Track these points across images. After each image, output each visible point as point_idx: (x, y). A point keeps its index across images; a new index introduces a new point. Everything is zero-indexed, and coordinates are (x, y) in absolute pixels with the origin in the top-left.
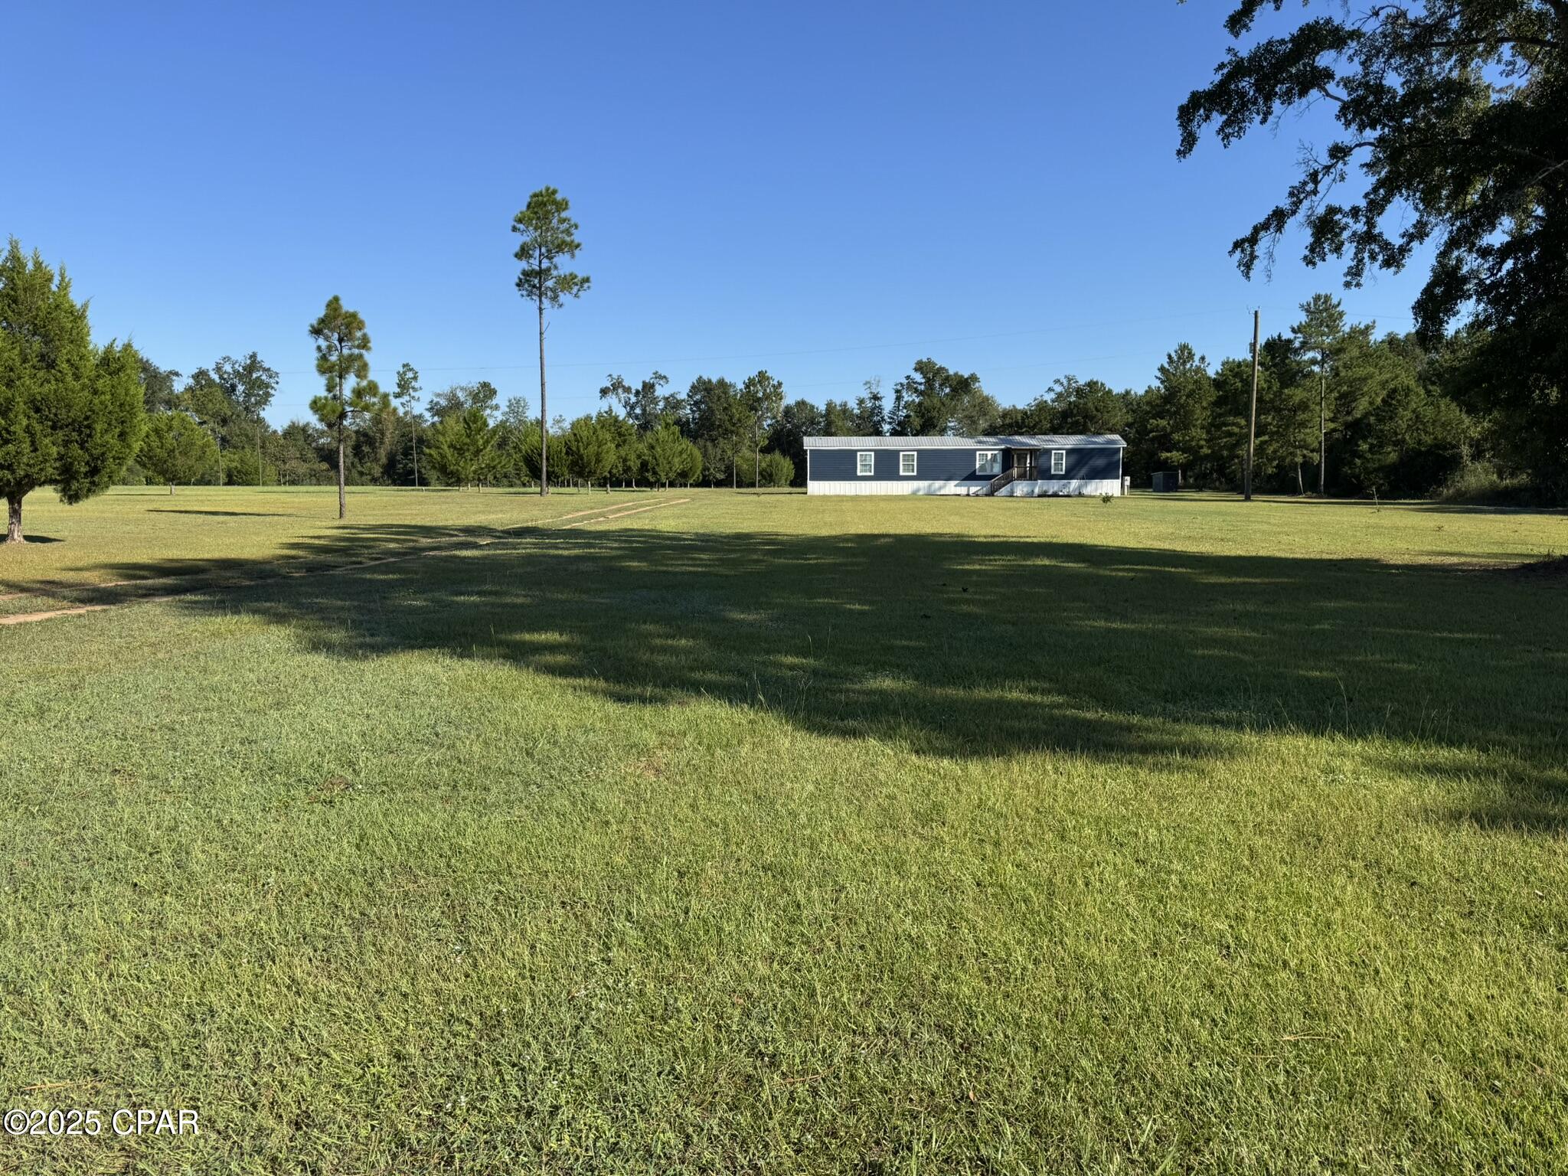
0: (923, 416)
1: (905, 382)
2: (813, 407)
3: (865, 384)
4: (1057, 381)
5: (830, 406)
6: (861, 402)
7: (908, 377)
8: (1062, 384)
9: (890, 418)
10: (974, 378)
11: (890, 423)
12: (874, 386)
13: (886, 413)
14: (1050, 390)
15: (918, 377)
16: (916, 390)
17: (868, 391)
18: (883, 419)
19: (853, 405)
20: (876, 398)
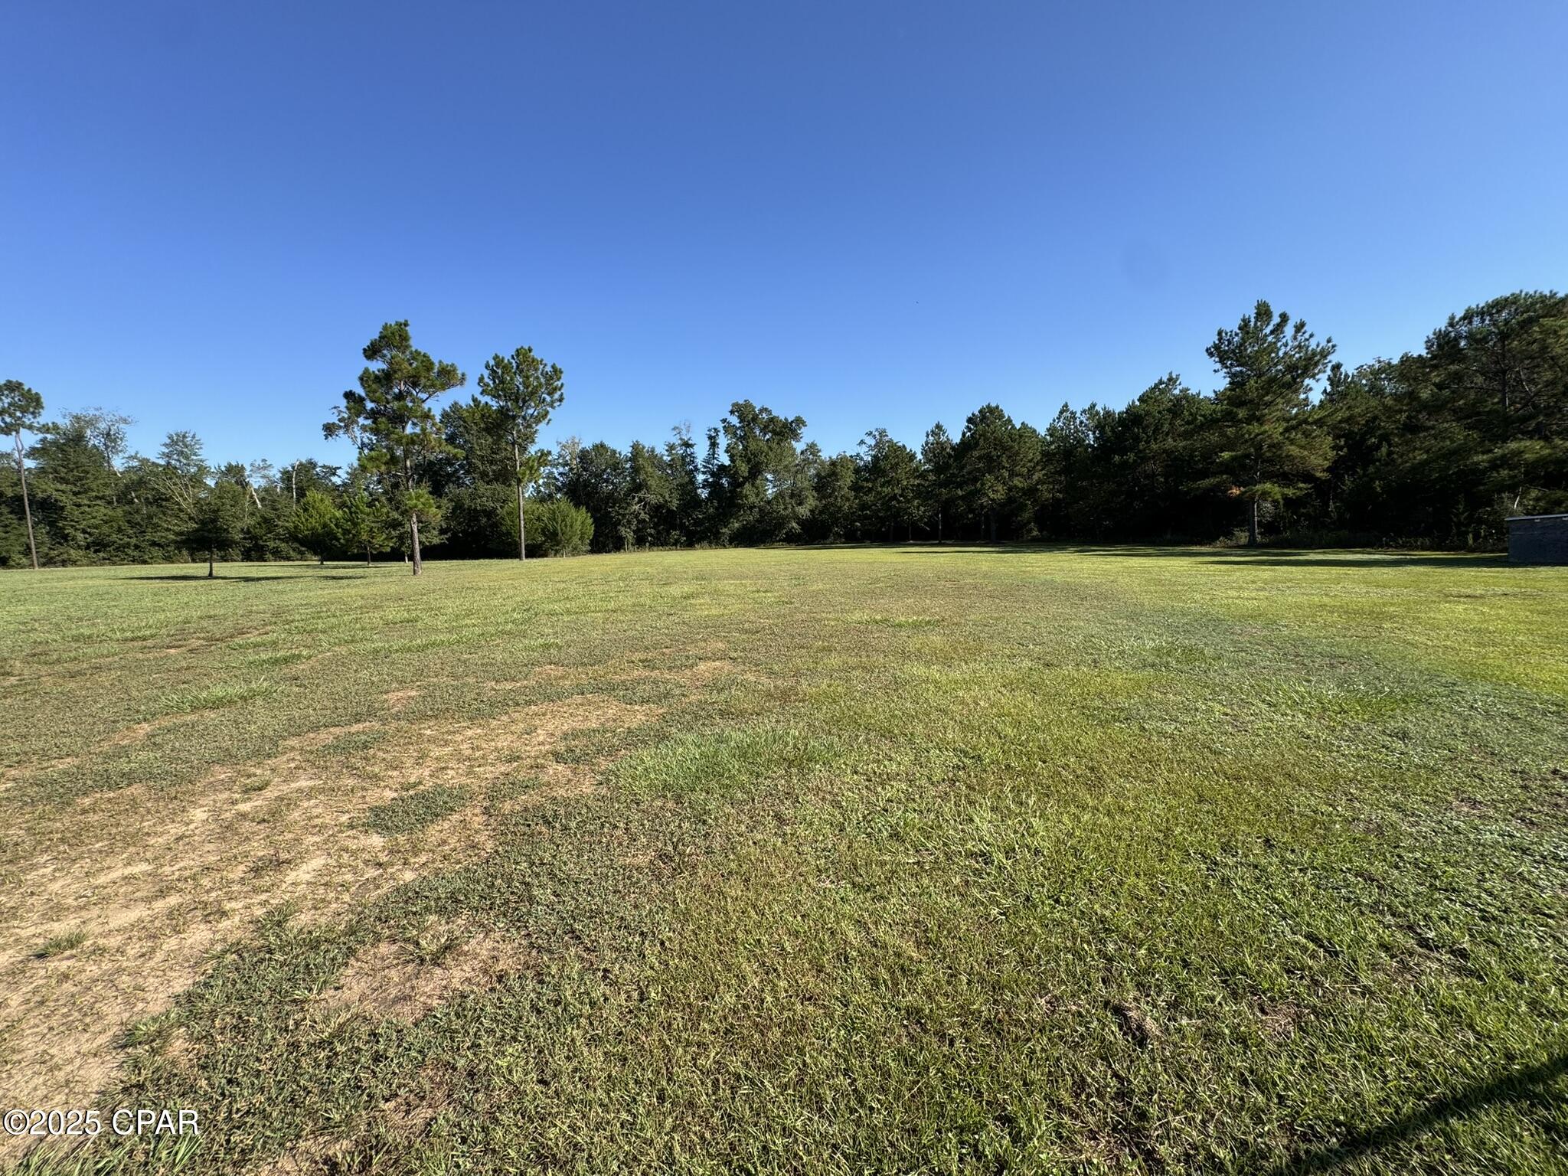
0: (749, 461)
1: (720, 426)
2: (614, 452)
3: (674, 429)
4: (870, 434)
5: (637, 449)
6: (671, 448)
7: (724, 421)
8: (874, 436)
9: (705, 467)
10: (799, 421)
11: (704, 473)
12: (684, 432)
13: (699, 462)
14: (862, 442)
15: (734, 420)
16: (735, 434)
17: (678, 436)
18: (696, 469)
19: (661, 450)
20: (687, 445)
